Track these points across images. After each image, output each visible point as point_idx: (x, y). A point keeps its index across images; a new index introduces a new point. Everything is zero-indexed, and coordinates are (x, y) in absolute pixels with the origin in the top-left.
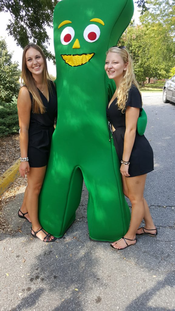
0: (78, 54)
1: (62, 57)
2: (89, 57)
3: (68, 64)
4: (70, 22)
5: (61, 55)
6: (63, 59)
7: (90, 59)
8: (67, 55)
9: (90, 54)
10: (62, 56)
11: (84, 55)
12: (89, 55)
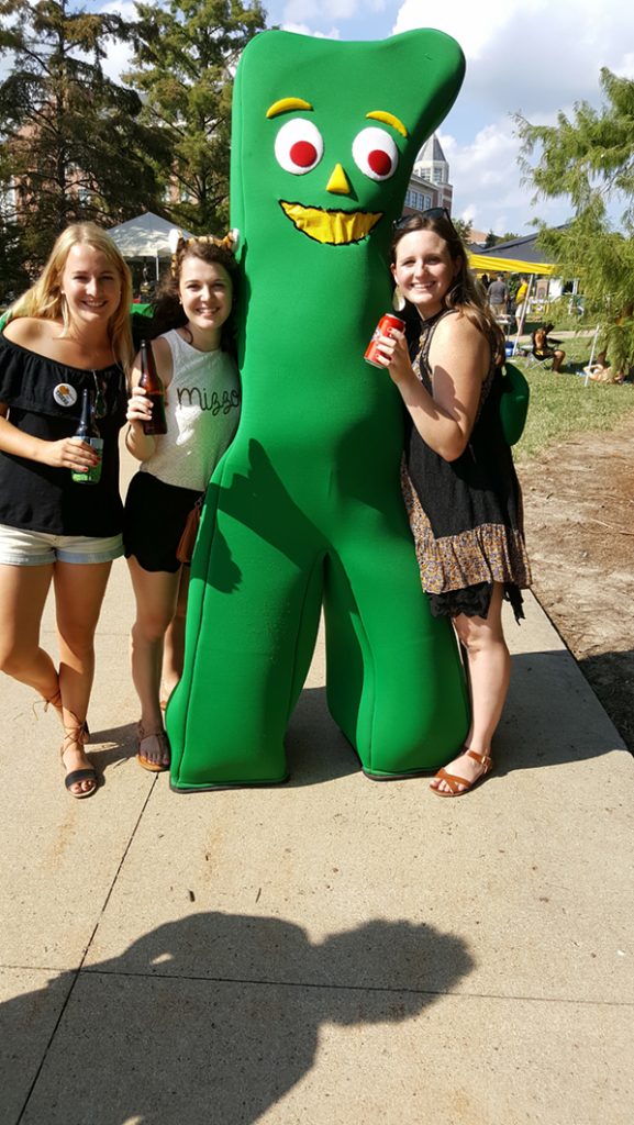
0: (344, 209)
1: (283, 209)
2: (370, 219)
3: (306, 234)
4: (307, 105)
5: (281, 202)
6: (287, 216)
7: (373, 227)
8: (306, 208)
9: (374, 213)
10: (284, 205)
11: (360, 214)
12: (370, 215)
